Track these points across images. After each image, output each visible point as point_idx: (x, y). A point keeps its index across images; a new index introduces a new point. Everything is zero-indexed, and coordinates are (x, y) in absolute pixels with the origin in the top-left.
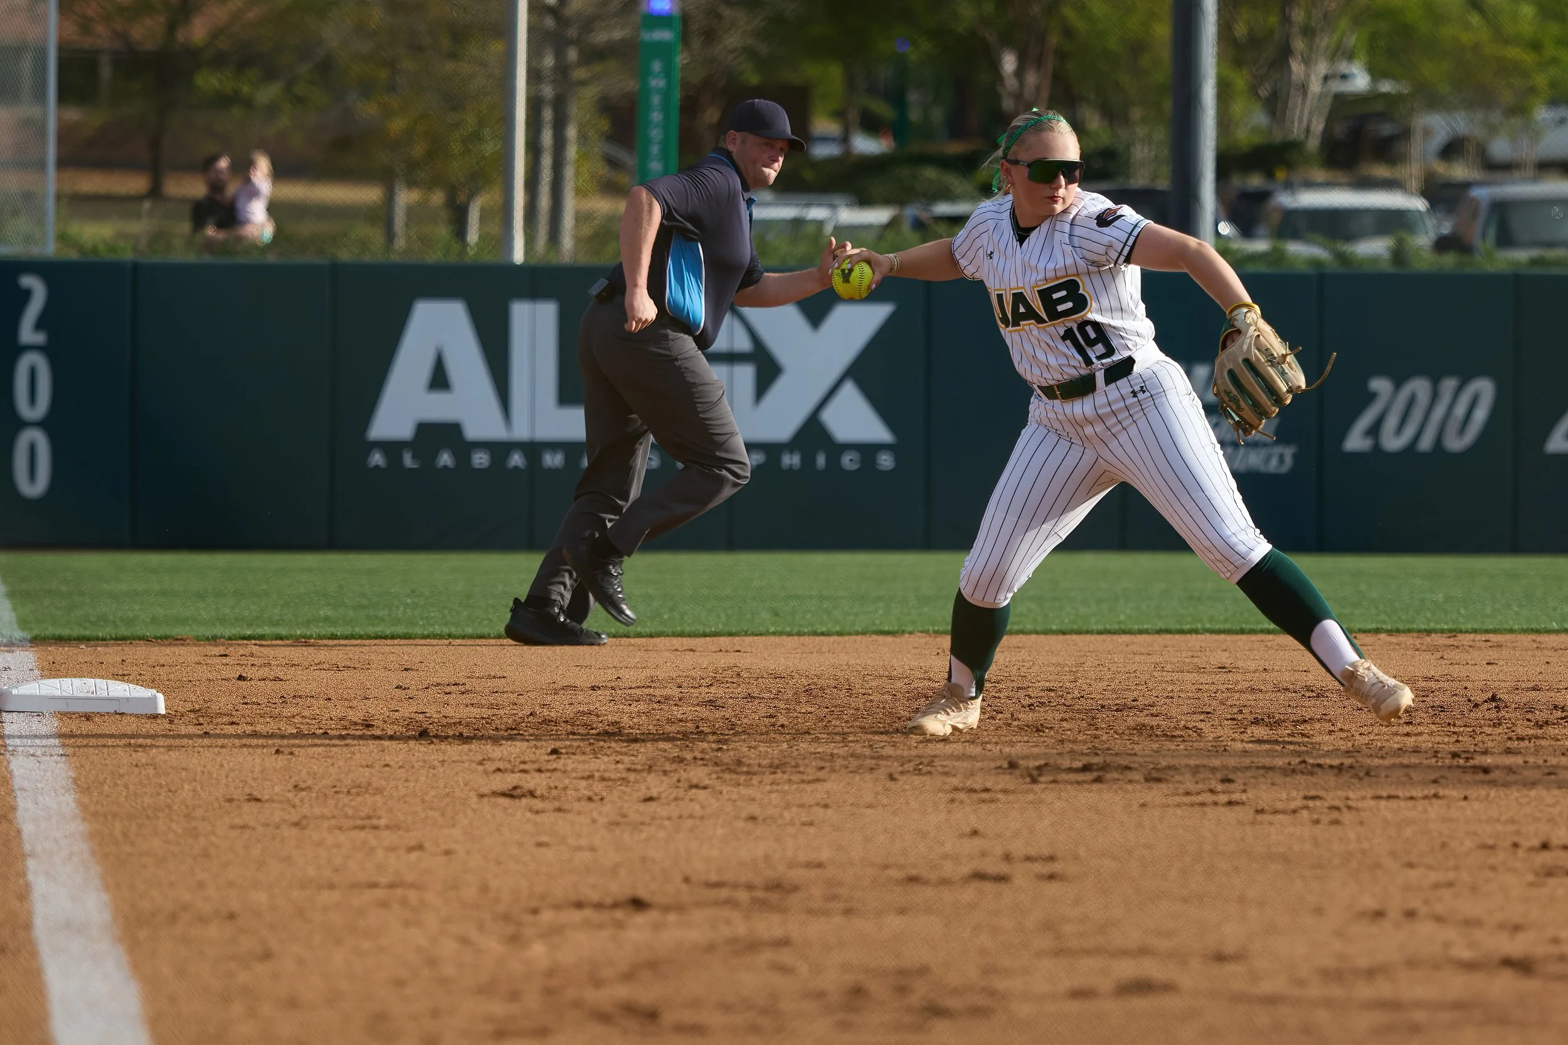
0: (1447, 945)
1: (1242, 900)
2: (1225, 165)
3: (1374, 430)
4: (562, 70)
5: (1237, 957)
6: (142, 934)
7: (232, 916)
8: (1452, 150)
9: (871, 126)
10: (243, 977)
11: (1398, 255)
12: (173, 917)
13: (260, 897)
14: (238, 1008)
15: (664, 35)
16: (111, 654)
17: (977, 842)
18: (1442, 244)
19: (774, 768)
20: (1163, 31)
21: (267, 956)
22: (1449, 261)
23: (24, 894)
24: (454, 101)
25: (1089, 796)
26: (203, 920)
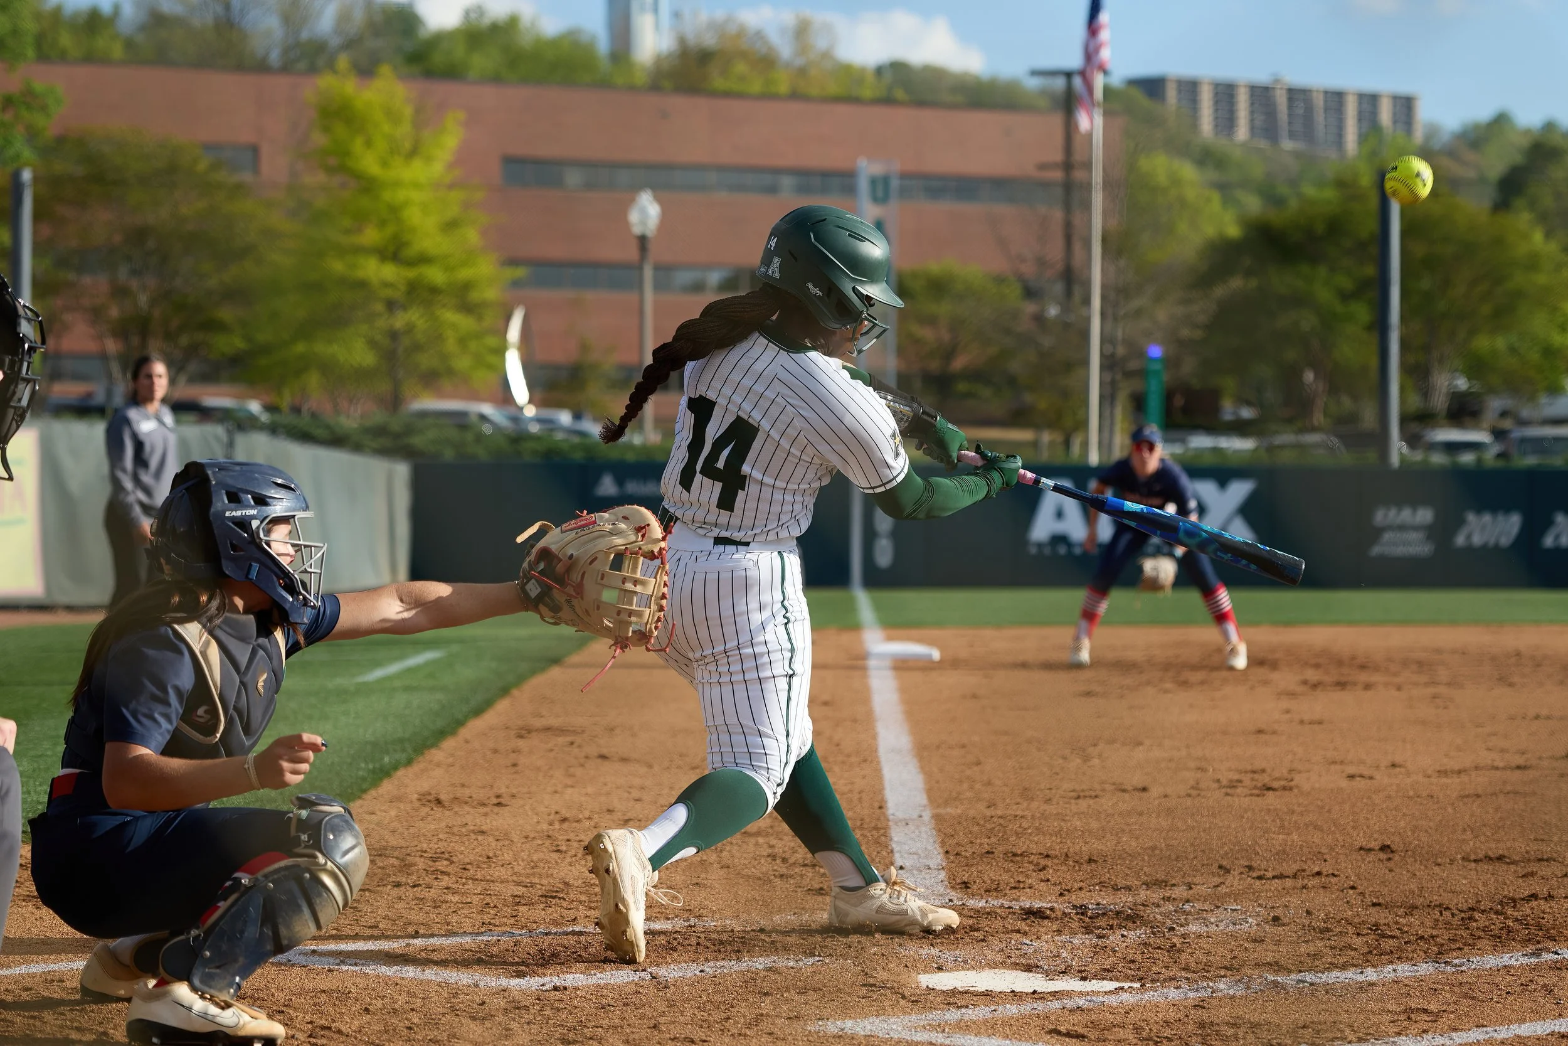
0: (1493, 760)
1: (1404, 741)
2: (1404, 420)
3: (1469, 537)
4: (1113, 383)
5: (1400, 766)
6: (925, 754)
7: (964, 746)
8: (1504, 414)
9: (1249, 403)
10: (968, 772)
11: (1479, 461)
12: (938, 747)
13: (976, 738)
14: (965, 786)
15: (1157, 366)
16: (914, 633)
17: (1288, 716)
18: (1501, 456)
19: (1202, 683)
20: (1374, 362)
21: (978, 763)
22: (1500, 464)
23: (874, 737)
24: (1065, 394)
25: (1338, 695)
26: (951, 748)
